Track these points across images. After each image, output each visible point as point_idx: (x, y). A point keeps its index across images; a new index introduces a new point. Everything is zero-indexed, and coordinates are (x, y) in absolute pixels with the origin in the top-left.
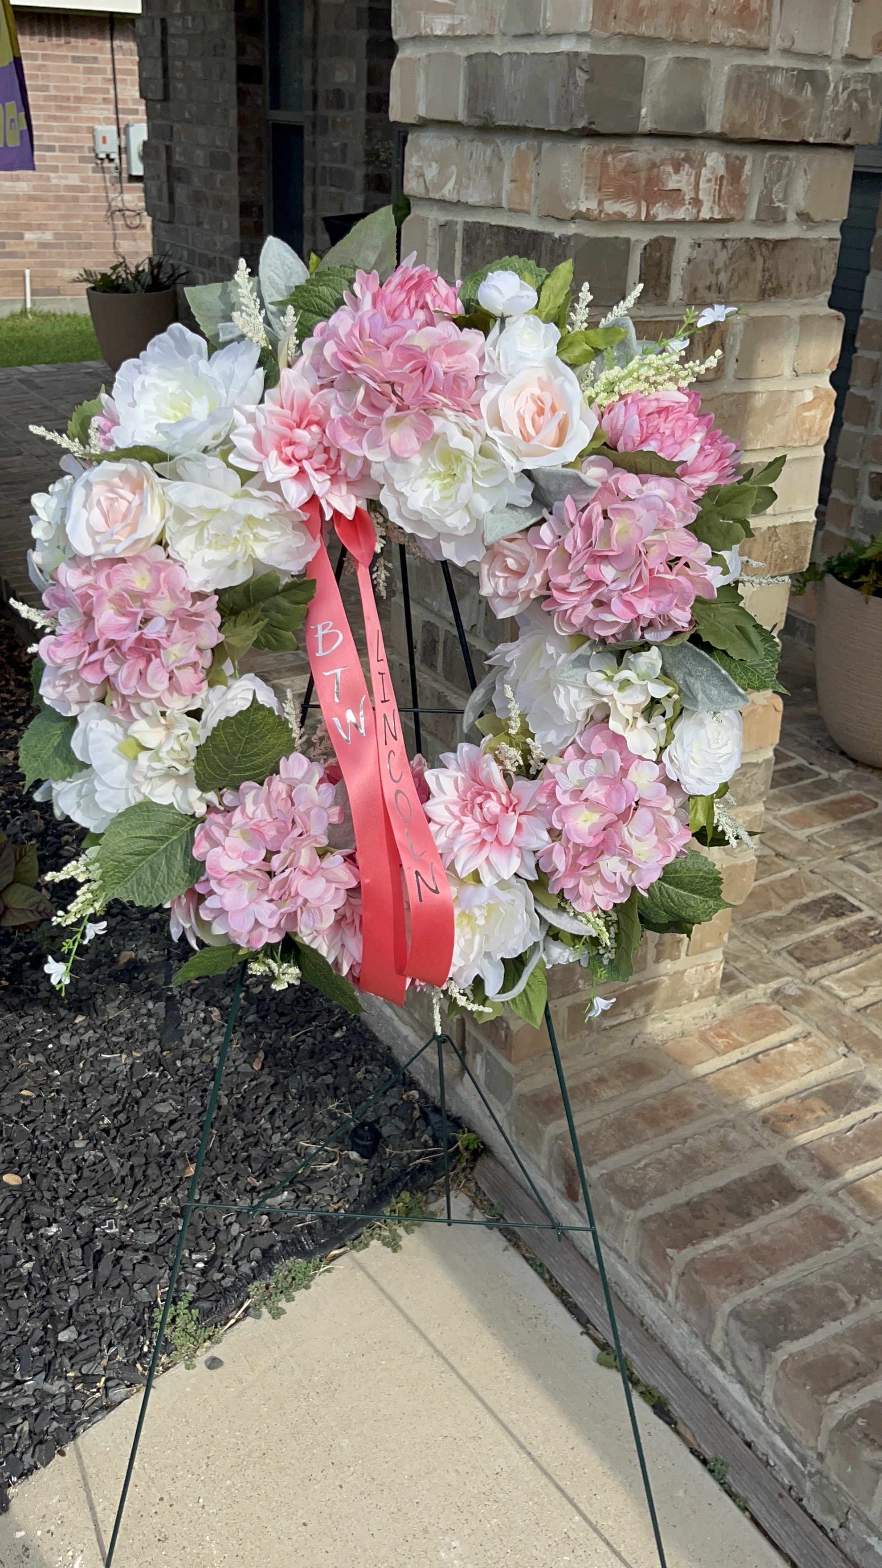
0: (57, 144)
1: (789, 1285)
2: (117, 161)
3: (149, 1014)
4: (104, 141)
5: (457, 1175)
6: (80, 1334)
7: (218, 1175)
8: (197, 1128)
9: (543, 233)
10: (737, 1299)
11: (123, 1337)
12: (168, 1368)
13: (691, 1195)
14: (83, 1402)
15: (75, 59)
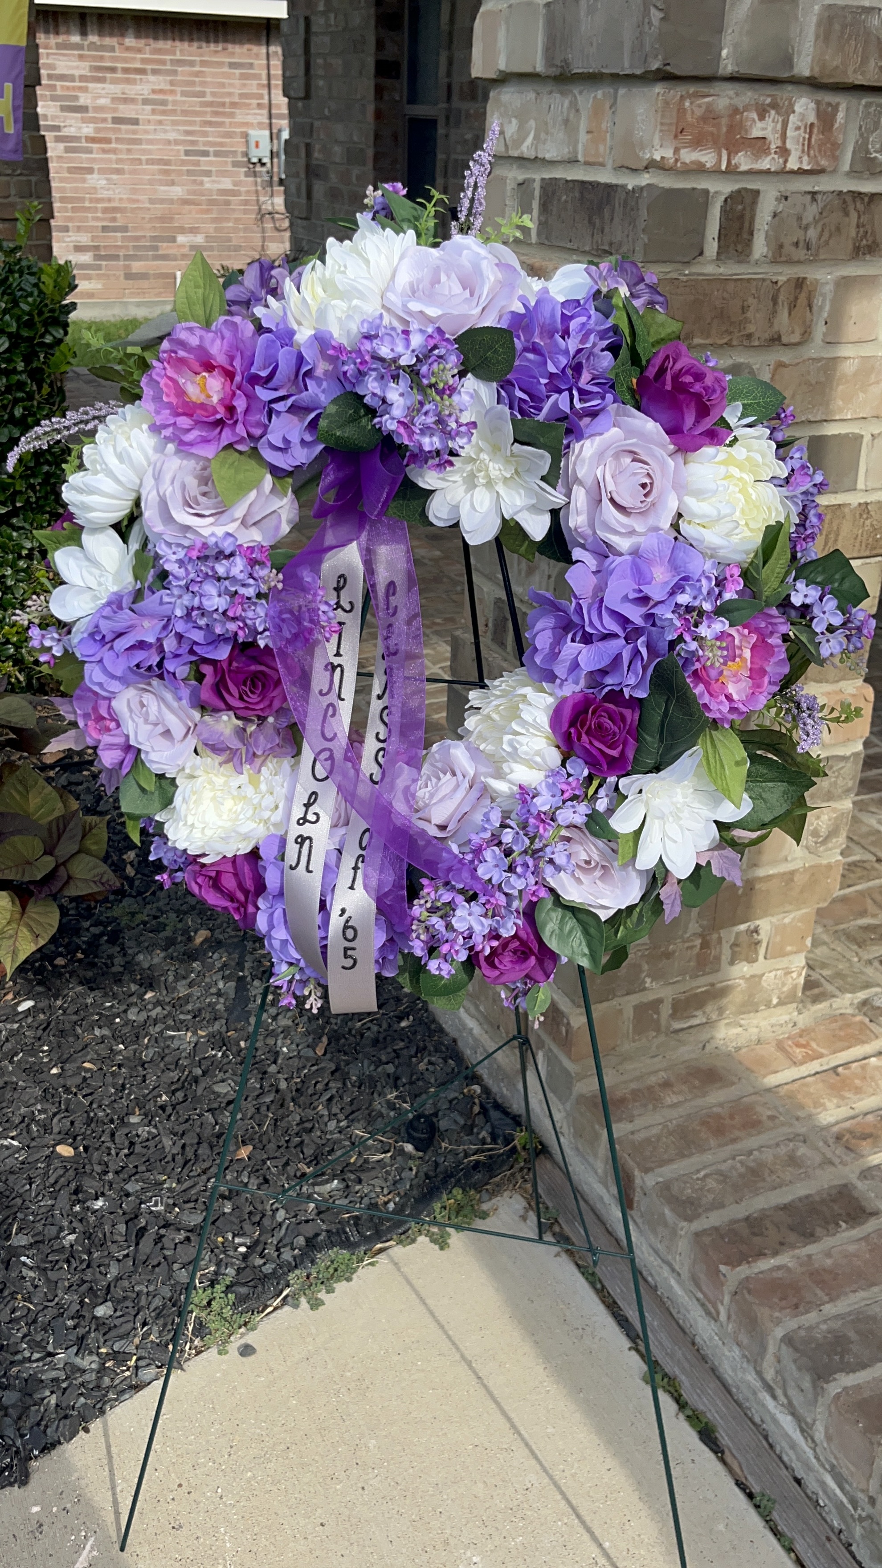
0: (211, 149)
1: (849, 1313)
2: (269, 165)
3: (219, 994)
4: (257, 146)
5: (513, 1175)
6: (115, 1310)
7: (268, 1159)
8: (253, 1110)
9: (617, 186)
10: (792, 1324)
11: (157, 1317)
12: (202, 1352)
13: (751, 1211)
14: (112, 1379)
15: (232, 65)
